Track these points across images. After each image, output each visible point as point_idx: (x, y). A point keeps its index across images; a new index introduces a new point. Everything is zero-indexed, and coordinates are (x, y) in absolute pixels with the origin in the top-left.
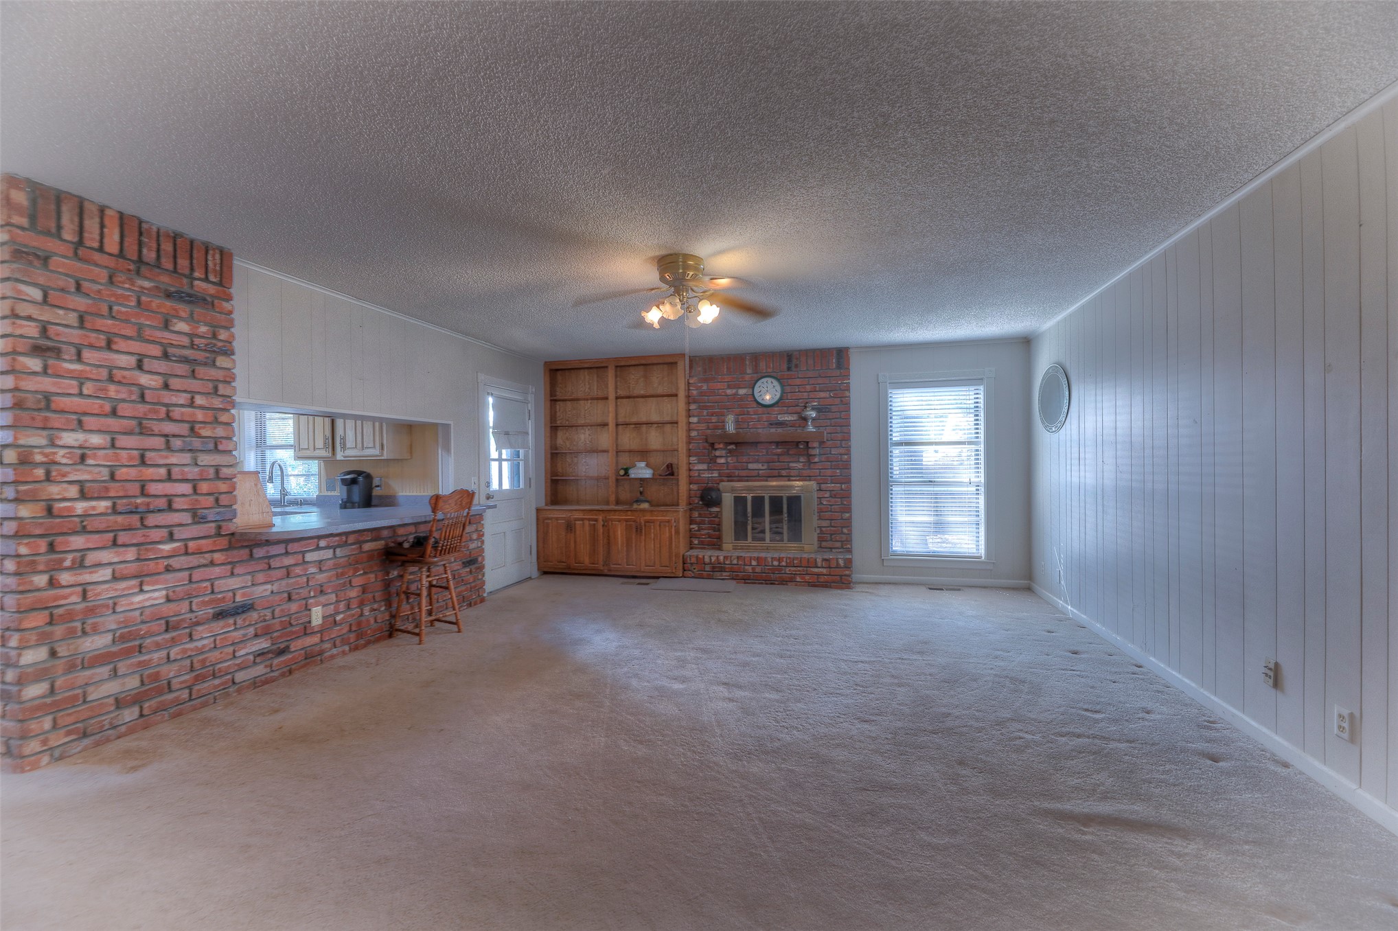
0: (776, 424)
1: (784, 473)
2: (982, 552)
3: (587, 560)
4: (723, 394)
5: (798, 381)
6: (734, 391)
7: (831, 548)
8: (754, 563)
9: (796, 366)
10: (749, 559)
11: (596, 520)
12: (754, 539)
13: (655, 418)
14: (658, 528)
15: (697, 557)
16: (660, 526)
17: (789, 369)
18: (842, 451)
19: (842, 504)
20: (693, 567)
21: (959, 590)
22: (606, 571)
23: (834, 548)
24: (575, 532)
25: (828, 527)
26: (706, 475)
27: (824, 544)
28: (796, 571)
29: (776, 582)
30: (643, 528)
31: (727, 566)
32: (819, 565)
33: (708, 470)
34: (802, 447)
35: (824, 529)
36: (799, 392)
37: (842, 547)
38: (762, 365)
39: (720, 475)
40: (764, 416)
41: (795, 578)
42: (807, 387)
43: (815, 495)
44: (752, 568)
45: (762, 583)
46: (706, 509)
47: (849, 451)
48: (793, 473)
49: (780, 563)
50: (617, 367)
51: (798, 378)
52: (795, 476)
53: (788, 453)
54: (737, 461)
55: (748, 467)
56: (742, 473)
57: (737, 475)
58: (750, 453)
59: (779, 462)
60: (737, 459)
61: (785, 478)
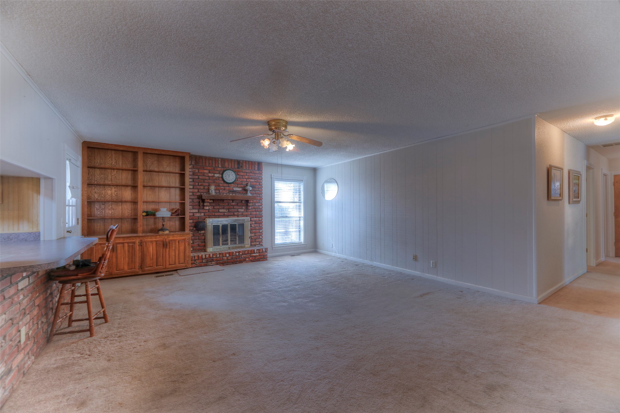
0: (232, 192)
1: (236, 213)
2: (302, 240)
3: (126, 268)
4: (207, 175)
5: (242, 174)
6: (213, 175)
7: (255, 245)
8: (227, 255)
9: (241, 167)
10: (225, 254)
11: (134, 243)
12: (223, 244)
13: (164, 184)
14: (178, 243)
15: (198, 256)
16: (179, 242)
17: (238, 168)
18: (259, 204)
19: (259, 226)
20: (196, 262)
21: (299, 255)
22: (141, 272)
23: (256, 245)
24: (116, 251)
25: (254, 236)
26: (198, 215)
27: (252, 243)
28: (246, 256)
29: (238, 263)
30: (168, 244)
31: (214, 258)
32: (256, 252)
33: (199, 212)
34: (243, 202)
35: (252, 237)
36: (242, 178)
37: (259, 244)
38: (226, 164)
39: (204, 215)
40: (227, 187)
41: (246, 259)
42: (246, 176)
43: (249, 223)
44: (227, 258)
45: (231, 264)
46: (197, 232)
47: (262, 204)
48: (240, 213)
49: (239, 254)
50: (144, 153)
51: (242, 172)
52: (240, 215)
53: (237, 205)
54: (214, 208)
55: (219, 211)
56: (216, 214)
57: (214, 215)
58: (221, 205)
59: (234, 209)
60: (214, 207)
61: (236, 216)
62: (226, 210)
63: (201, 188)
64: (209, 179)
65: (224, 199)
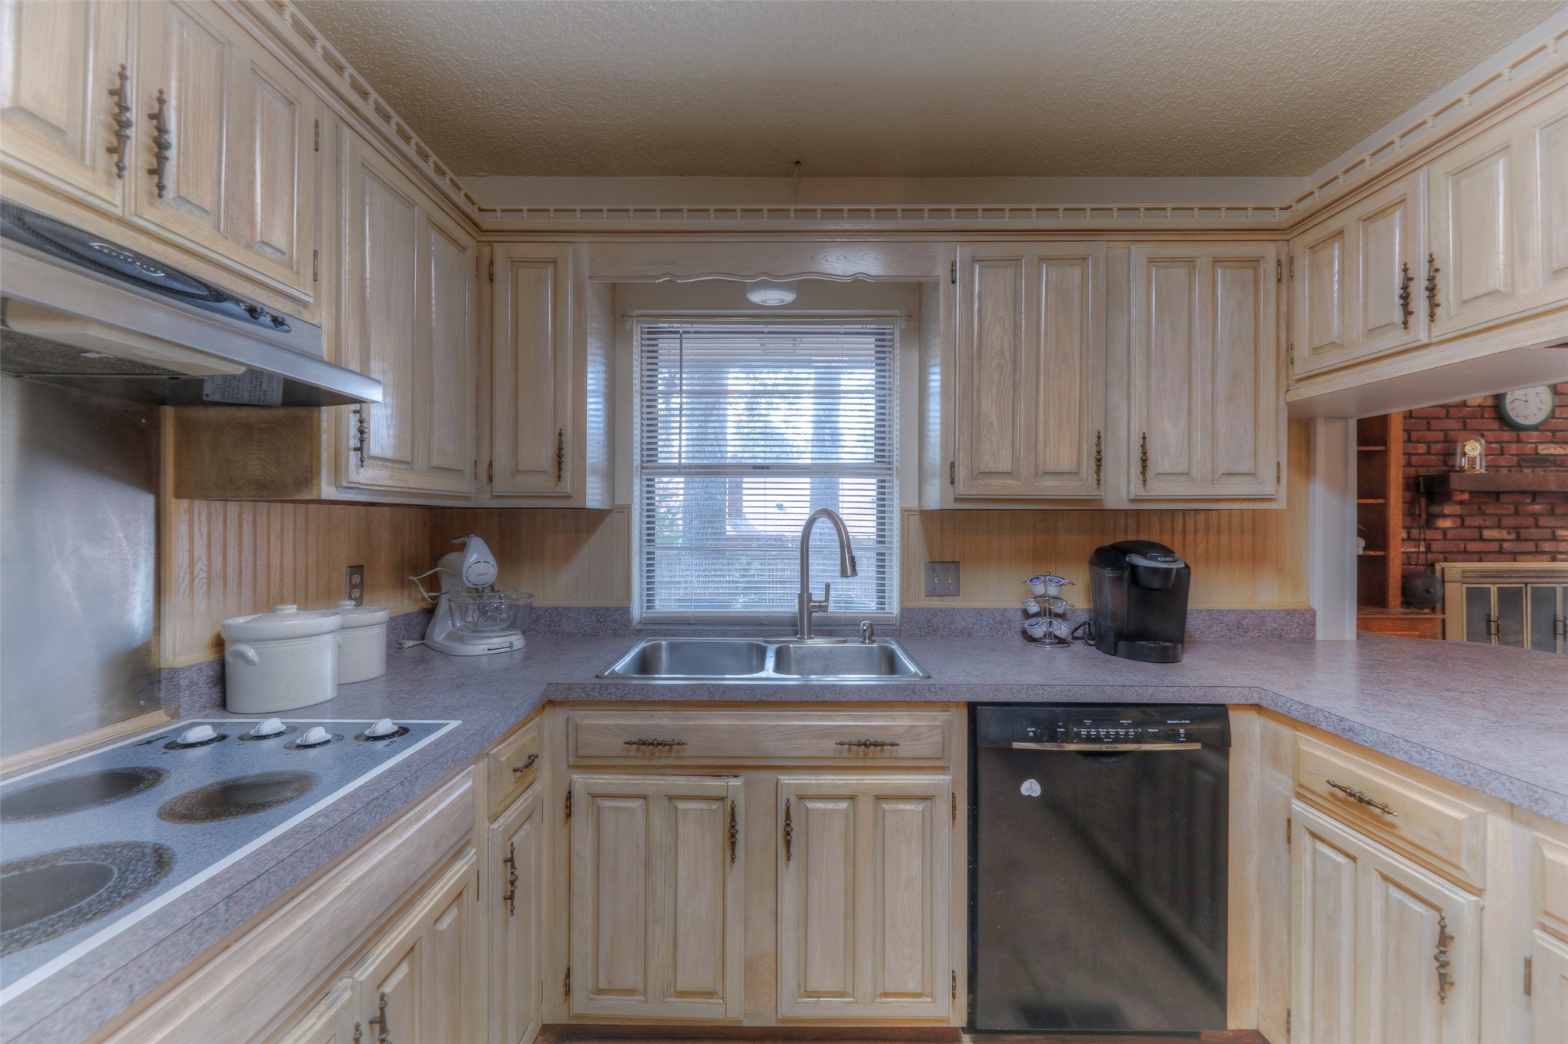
0: (1534, 460)
1: (1545, 544)
39: (1430, 550)
40: (1515, 445)
48: (1562, 546)
53: (1552, 513)
54: (1463, 525)
55: (1481, 535)
56: (1473, 546)
57: (1465, 552)
58: (1488, 512)
59: (1537, 526)
60: (1463, 521)
61: (1546, 557)
62: (1509, 533)
63: (1420, 451)
64: (1448, 417)
65: (1502, 490)
